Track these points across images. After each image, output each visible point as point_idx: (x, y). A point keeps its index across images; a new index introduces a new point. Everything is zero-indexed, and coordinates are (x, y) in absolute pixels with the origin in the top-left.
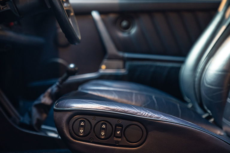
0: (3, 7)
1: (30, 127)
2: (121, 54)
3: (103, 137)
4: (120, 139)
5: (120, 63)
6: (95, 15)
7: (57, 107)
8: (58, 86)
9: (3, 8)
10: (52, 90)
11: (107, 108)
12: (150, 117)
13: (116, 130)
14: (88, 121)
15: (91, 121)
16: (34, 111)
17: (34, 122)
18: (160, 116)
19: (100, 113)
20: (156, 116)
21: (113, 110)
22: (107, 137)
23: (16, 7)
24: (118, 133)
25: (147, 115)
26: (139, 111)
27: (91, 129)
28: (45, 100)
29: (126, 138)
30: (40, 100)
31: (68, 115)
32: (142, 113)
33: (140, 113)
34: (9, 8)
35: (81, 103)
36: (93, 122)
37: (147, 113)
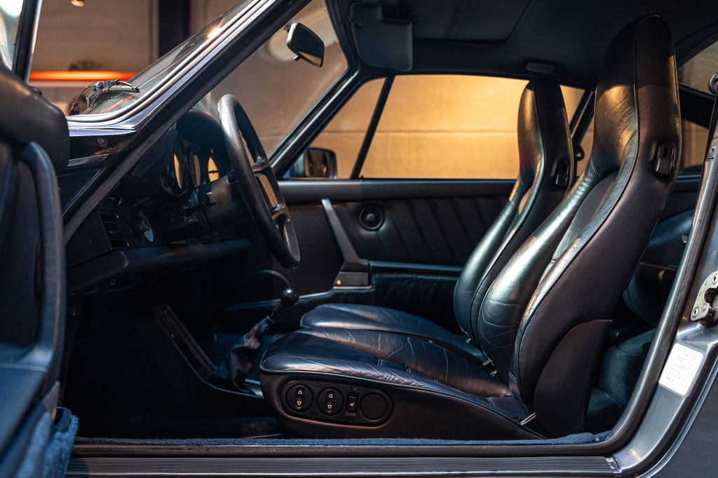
0: (187, 218)
1: (228, 384)
2: (365, 262)
3: (330, 412)
4: (354, 415)
5: (365, 276)
6: (326, 203)
7: (265, 366)
8: (268, 322)
9: (187, 220)
10: (260, 328)
11: (335, 370)
12: (397, 382)
13: (349, 401)
14: (309, 388)
15: (313, 388)
16: (234, 358)
17: (234, 376)
18: (411, 381)
19: (326, 377)
20: (406, 380)
21: (344, 373)
22: (336, 411)
23: (206, 216)
24: (352, 405)
25: (393, 379)
26: (381, 374)
27: (313, 399)
28: (250, 342)
29: (363, 413)
30: (243, 343)
31: (280, 380)
32: (385, 376)
33: (382, 376)
34: (196, 221)
35: (298, 363)
36: (316, 391)
37: (392, 377)
